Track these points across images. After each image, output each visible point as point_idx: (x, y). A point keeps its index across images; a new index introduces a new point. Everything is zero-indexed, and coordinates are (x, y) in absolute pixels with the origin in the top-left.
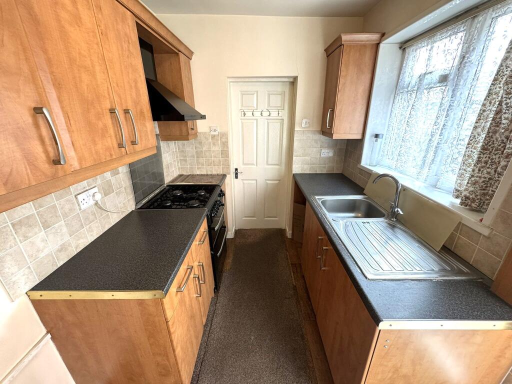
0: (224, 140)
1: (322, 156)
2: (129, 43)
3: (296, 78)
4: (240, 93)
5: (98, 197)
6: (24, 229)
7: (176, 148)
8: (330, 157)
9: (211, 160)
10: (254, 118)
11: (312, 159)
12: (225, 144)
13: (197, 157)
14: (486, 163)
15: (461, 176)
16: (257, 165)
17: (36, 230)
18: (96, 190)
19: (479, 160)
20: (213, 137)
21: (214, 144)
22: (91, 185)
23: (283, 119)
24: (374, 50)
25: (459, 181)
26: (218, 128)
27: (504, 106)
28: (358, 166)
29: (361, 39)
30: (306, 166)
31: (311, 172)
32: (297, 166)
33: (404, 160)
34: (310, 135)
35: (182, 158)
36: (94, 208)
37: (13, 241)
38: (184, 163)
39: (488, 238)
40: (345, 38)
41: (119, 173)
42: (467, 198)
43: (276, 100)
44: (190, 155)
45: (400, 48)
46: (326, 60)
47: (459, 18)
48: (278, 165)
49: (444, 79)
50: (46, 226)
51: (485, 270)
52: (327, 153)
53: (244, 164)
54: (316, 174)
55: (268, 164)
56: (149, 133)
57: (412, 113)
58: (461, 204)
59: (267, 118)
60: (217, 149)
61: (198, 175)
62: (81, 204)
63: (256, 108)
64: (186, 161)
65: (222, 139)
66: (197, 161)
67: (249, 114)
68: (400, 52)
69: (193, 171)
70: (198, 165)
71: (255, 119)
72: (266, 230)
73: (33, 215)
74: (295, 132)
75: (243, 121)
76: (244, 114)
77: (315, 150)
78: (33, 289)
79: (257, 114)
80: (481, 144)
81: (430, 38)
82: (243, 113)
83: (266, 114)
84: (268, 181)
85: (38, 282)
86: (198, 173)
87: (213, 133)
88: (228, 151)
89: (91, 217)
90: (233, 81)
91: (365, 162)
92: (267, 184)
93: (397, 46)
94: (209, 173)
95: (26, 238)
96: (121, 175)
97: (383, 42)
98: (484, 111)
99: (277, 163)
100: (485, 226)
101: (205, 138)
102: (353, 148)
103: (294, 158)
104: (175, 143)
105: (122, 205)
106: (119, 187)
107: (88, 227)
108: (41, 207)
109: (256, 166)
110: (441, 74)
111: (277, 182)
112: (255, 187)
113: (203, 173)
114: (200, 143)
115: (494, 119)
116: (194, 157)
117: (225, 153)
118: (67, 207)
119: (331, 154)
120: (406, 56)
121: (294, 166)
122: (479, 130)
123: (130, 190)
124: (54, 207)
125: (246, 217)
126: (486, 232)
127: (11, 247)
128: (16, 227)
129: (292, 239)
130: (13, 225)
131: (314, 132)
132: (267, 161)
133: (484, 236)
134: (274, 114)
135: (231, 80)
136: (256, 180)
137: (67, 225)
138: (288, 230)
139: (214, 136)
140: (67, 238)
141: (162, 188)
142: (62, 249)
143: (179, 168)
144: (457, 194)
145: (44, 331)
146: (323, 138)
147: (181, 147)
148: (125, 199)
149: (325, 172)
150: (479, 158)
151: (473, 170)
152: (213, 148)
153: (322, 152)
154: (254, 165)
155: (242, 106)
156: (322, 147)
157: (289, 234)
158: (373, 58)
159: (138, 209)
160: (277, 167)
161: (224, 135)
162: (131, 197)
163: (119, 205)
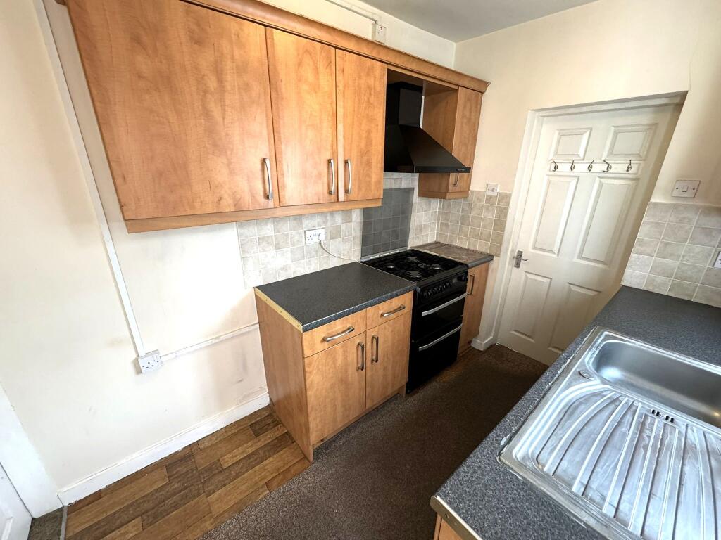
0: (503, 205)
1: (718, 265)
2: (370, 94)
3: (684, 95)
4: (557, 133)
5: (323, 237)
6: (264, 243)
7: (440, 208)
9: (478, 231)
10: (572, 174)
11: (685, 268)
12: (503, 212)
13: (462, 224)
16: (558, 255)
17: (271, 247)
18: (323, 231)
20: (489, 198)
21: (488, 209)
22: (321, 226)
26: (499, 186)
30: (661, 279)
31: (671, 294)
32: (637, 273)
35: (443, 222)
36: (318, 246)
37: (256, 249)
38: (444, 228)
41: (351, 221)
43: (632, 143)
44: (453, 219)
48: (603, 263)
50: (278, 247)
53: (535, 248)
54: (688, 302)
55: (580, 257)
56: (373, 183)
59: (600, 175)
60: (490, 216)
61: (456, 247)
62: (307, 239)
63: (582, 156)
64: (447, 225)
65: (501, 204)
66: (461, 227)
67: (564, 167)
69: (452, 241)
70: (460, 234)
71: (576, 176)
73: (272, 236)
74: (650, 206)
75: (551, 178)
76: (556, 167)
78: (257, 287)
79: (581, 168)
82: (554, 165)
83: (599, 168)
84: (573, 288)
85: (262, 284)
86: (458, 244)
87: (490, 193)
88: (505, 222)
89: (314, 253)
90: (547, 114)
92: (570, 290)
94: (472, 248)
95: (264, 251)
96: (353, 224)
99: (603, 260)
101: (478, 199)
103: (632, 257)
104: (441, 201)
105: (346, 253)
106: (347, 234)
107: (308, 260)
108: (278, 232)
109: (555, 256)
111: (592, 293)
112: (546, 291)
113: (463, 246)
114: (470, 205)
116: (458, 223)
117: (500, 224)
118: (296, 238)
121: (628, 271)
123: (358, 241)
124: (287, 235)
125: (515, 331)
127: (254, 253)
128: (261, 241)
130: (259, 238)
131: (706, 210)
132: (581, 253)
134: (618, 168)
135: (544, 113)
136: (551, 279)
137: (292, 252)
139: (491, 197)
140: (289, 262)
141: (402, 250)
142: (284, 268)
143: (437, 233)
145: (257, 321)
147: (446, 207)
148: (351, 248)
149: (717, 303)
152: (485, 215)
154: (553, 252)
155: (556, 153)
159: (362, 262)
160: (600, 266)
161: (505, 199)
162: (358, 248)
163: (343, 252)
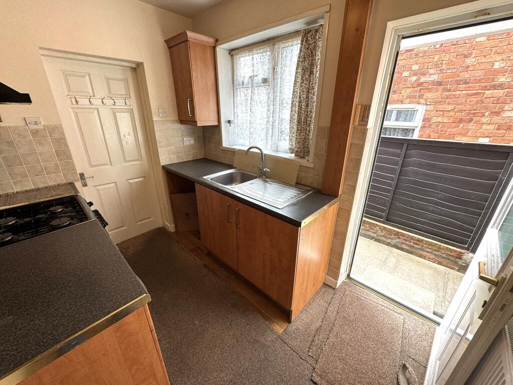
0: (56, 136)
1: (185, 144)
3: (141, 65)
4: (61, 72)
8: (192, 144)
9: (39, 167)
10: (92, 107)
11: (177, 149)
12: (61, 142)
13: (9, 166)
14: (301, 130)
15: (291, 140)
16: (111, 165)
19: (298, 130)
20: (35, 132)
21: (40, 143)
23: (132, 109)
24: (212, 51)
25: (291, 143)
26: (41, 119)
27: (302, 99)
28: (221, 148)
29: (202, 40)
30: (172, 156)
31: (179, 162)
32: (164, 157)
33: (254, 137)
34: (169, 124)
39: (313, 168)
40: (190, 34)
42: (297, 152)
43: (119, 88)
45: (230, 54)
46: (168, 51)
47: (266, 43)
48: (138, 160)
49: (265, 81)
51: (315, 186)
52: (189, 141)
53: (92, 166)
55: (126, 161)
57: (253, 103)
58: (295, 156)
59: (112, 107)
60: (47, 149)
61: (17, 192)
63: (92, 94)
65: (54, 135)
66: (11, 171)
67: (84, 102)
68: (229, 57)
70: (13, 178)
71: (95, 108)
72: (144, 235)
74: (154, 123)
75: (76, 110)
76: (77, 101)
77: (177, 139)
79: (97, 102)
80: (296, 120)
81: (249, 51)
82: (74, 100)
83: (109, 102)
84: (131, 181)
86: (16, 190)
87: (33, 127)
88: (69, 150)
91: (226, 143)
92: (130, 184)
93: (227, 53)
94: (41, 186)
97: (218, 47)
98: (293, 101)
99: (137, 158)
100: (310, 163)
101: (20, 135)
102: (210, 134)
103: (159, 149)
110: (262, 77)
111: (141, 179)
112: (116, 191)
114: (10, 143)
115: (299, 106)
117: (63, 152)
119: (192, 142)
120: (235, 61)
121: (161, 158)
122: (293, 112)
126: (312, 166)
129: (177, 232)
131: (173, 122)
132: (124, 158)
133: (312, 168)
134: (120, 103)
135: (43, 52)
136: (115, 182)
138: (169, 225)
139: (37, 131)
144: (292, 151)
146: (182, 127)
149: (190, 159)
150: (298, 128)
151: (297, 135)
152: (40, 149)
153: (185, 140)
154: (106, 164)
155: (69, 90)
156: (182, 136)
157: (171, 227)
158: (213, 58)
160: (137, 163)
161: (55, 130)
